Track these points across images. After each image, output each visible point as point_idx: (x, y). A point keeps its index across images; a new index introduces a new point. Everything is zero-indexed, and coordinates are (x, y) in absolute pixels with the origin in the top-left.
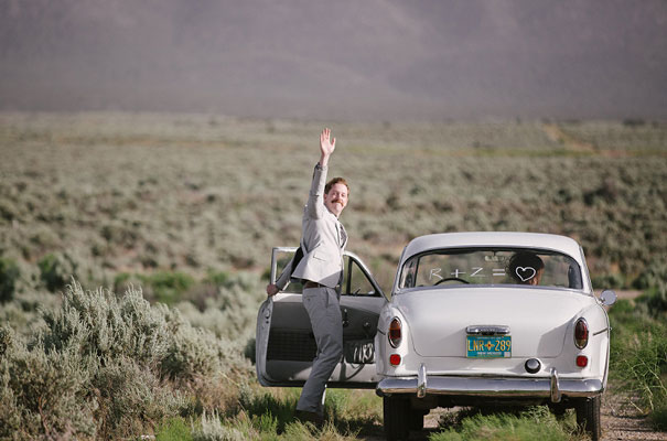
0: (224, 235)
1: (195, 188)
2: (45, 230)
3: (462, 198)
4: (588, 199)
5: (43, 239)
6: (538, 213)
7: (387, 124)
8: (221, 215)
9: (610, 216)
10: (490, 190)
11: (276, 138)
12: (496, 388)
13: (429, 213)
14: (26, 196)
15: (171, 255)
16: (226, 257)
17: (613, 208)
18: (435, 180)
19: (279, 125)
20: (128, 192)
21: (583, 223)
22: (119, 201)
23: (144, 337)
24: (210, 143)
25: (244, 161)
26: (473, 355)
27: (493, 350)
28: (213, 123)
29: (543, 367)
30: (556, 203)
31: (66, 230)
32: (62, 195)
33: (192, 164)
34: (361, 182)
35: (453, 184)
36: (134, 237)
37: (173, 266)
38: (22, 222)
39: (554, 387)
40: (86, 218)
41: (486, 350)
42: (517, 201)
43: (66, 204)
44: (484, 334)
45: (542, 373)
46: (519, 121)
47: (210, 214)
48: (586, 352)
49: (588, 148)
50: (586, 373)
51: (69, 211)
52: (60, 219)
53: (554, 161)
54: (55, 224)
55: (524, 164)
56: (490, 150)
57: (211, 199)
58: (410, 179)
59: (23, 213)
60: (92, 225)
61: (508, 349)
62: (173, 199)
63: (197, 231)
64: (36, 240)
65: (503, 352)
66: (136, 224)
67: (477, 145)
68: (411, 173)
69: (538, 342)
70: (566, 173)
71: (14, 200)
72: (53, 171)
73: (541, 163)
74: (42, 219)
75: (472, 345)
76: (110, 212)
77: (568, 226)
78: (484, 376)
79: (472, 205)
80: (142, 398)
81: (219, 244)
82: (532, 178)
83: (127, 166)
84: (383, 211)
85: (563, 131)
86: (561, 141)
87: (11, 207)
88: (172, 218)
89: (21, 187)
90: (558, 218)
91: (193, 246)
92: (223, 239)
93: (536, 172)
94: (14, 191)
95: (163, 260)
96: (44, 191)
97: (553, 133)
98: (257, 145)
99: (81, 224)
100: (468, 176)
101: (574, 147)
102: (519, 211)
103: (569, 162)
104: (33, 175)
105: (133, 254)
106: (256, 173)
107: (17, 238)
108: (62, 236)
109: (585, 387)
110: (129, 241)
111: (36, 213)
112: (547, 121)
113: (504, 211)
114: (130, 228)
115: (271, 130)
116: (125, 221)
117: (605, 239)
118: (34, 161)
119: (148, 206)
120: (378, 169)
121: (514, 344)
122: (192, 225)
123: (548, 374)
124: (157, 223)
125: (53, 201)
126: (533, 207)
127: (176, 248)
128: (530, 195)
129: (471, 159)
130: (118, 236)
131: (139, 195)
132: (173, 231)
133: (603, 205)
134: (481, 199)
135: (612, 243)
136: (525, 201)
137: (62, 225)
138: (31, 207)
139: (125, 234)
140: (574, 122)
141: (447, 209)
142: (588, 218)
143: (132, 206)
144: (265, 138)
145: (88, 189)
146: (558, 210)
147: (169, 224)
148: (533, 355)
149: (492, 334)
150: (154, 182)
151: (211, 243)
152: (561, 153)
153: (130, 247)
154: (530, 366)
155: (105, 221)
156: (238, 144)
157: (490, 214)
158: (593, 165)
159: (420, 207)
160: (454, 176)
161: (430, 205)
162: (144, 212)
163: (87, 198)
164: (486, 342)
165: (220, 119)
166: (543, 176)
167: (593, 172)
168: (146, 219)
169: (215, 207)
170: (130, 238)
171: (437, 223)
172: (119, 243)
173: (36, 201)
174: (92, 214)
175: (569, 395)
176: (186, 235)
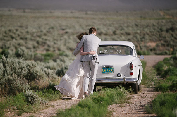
0: (69, 42)
1: (63, 30)
2: (22, 42)
3: (134, 31)
4: (167, 31)
5: (21, 44)
6: (153, 35)
7: (117, 12)
8: (69, 37)
9: (172, 35)
10: (142, 29)
11: (87, 16)
12: (110, 81)
13: (124, 35)
14: (17, 33)
15: (54, 48)
16: (68, 48)
17: (173, 33)
18: (128, 27)
19: (89, 12)
20: (45, 31)
21: (165, 37)
22: (42, 33)
23: (21, 70)
24: (70, 18)
25: (78, 22)
26: (104, 73)
27: (109, 71)
28: (72, 12)
29: (122, 75)
30: (158, 32)
31: (27, 42)
32: (27, 32)
33: (64, 23)
34: (108, 27)
35: (132, 27)
36: (45, 43)
37: (54, 51)
38: (16, 40)
39: (124, 80)
40: (33, 38)
41: (107, 71)
42: (148, 32)
43: (28, 34)
44: (107, 67)
45: (121, 77)
46: (153, 10)
47: (66, 37)
48: (132, 71)
49: (171, 17)
50: (133, 77)
51: (29, 36)
52: (26, 39)
53: (160, 21)
54: (25, 40)
55: (152, 22)
56: (145, 18)
57: (67, 33)
58: (121, 26)
59: (16, 37)
60: (34, 40)
61: (113, 71)
62: (56, 33)
63: (62, 41)
64: (19, 44)
65: (111, 72)
66: (46, 40)
67: (141, 17)
68: (122, 25)
69: (120, 69)
70: (163, 24)
71: (15, 33)
72: (27, 25)
73: (157, 21)
74: (22, 39)
75: (103, 70)
76: (39, 37)
77: (161, 38)
78: (107, 78)
79: (136, 33)
80: (18, 85)
81: (67, 45)
82: (154, 25)
83: (47, 24)
84: (112, 35)
85: (165, 13)
86: (164, 15)
87: (13, 35)
88: (56, 38)
89: (17, 30)
90: (158, 36)
91: (60, 45)
92: (68, 44)
93: (155, 24)
94: (15, 31)
95: (51, 49)
96: (23, 31)
97: (162, 13)
98: (82, 18)
99: (31, 40)
100: (137, 25)
101: (167, 17)
102: (148, 34)
103: (164, 21)
104: (21, 27)
105: (44, 48)
106: (80, 26)
107: (14, 44)
108: (26, 43)
109: (133, 80)
110: (43, 44)
111: (20, 37)
112: (161, 10)
113: (144, 34)
114: (44, 41)
115: (87, 14)
116: (43, 39)
117: (170, 42)
118: (22, 23)
119: (50, 35)
120: (113, 24)
121: (114, 70)
122: (61, 40)
123: (123, 77)
124: (51, 39)
125: (25, 34)
126: (152, 33)
127: (56, 46)
128: (152, 30)
129: (139, 21)
130: (40, 43)
131: (47, 32)
132: (56, 42)
133: (171, 32)
134: (139, 31)
135: (172, 43)
136: (150, 32)
137: (26, 40)
138: (19, 35)
139: (43, 42)
140: (168, 10)
141: (129, 34)
142: (166, 36)
143: (45, 35)
144: (84, 16)
145: (34, 30)
146: (158, 34)
147: (54, 40)
148: (119, 72)
149: (108, 67)
150: (53, 28)
151: (65, 45)
152: (163, 19)
153: (44, 46)
154: (118, 75)
155: (38, 39)
156: (77, 18)
157: (140, 35)
158: (170, 22)
159: (122, 34)
160: (133, 25)
161: (125, 33)
162: (48, 36)
163: (34, 33)
164: (107, 69)
165: (73, 11)
166: (157, 25)
167: (170, 24)
168: (48, 38)
169: (67, 35)
170: (44, 43)
171: (126, 38)
172: (41, 45)
173: (20, 34)
174: (34, 37)
175: (128, 82)
176: (59, 43)
